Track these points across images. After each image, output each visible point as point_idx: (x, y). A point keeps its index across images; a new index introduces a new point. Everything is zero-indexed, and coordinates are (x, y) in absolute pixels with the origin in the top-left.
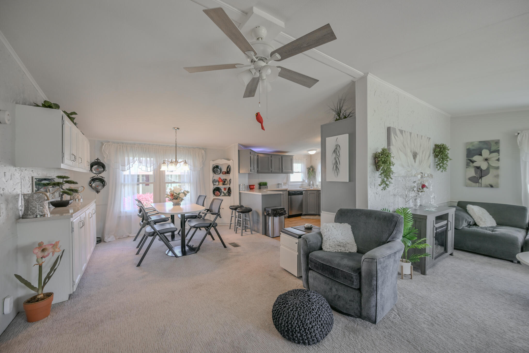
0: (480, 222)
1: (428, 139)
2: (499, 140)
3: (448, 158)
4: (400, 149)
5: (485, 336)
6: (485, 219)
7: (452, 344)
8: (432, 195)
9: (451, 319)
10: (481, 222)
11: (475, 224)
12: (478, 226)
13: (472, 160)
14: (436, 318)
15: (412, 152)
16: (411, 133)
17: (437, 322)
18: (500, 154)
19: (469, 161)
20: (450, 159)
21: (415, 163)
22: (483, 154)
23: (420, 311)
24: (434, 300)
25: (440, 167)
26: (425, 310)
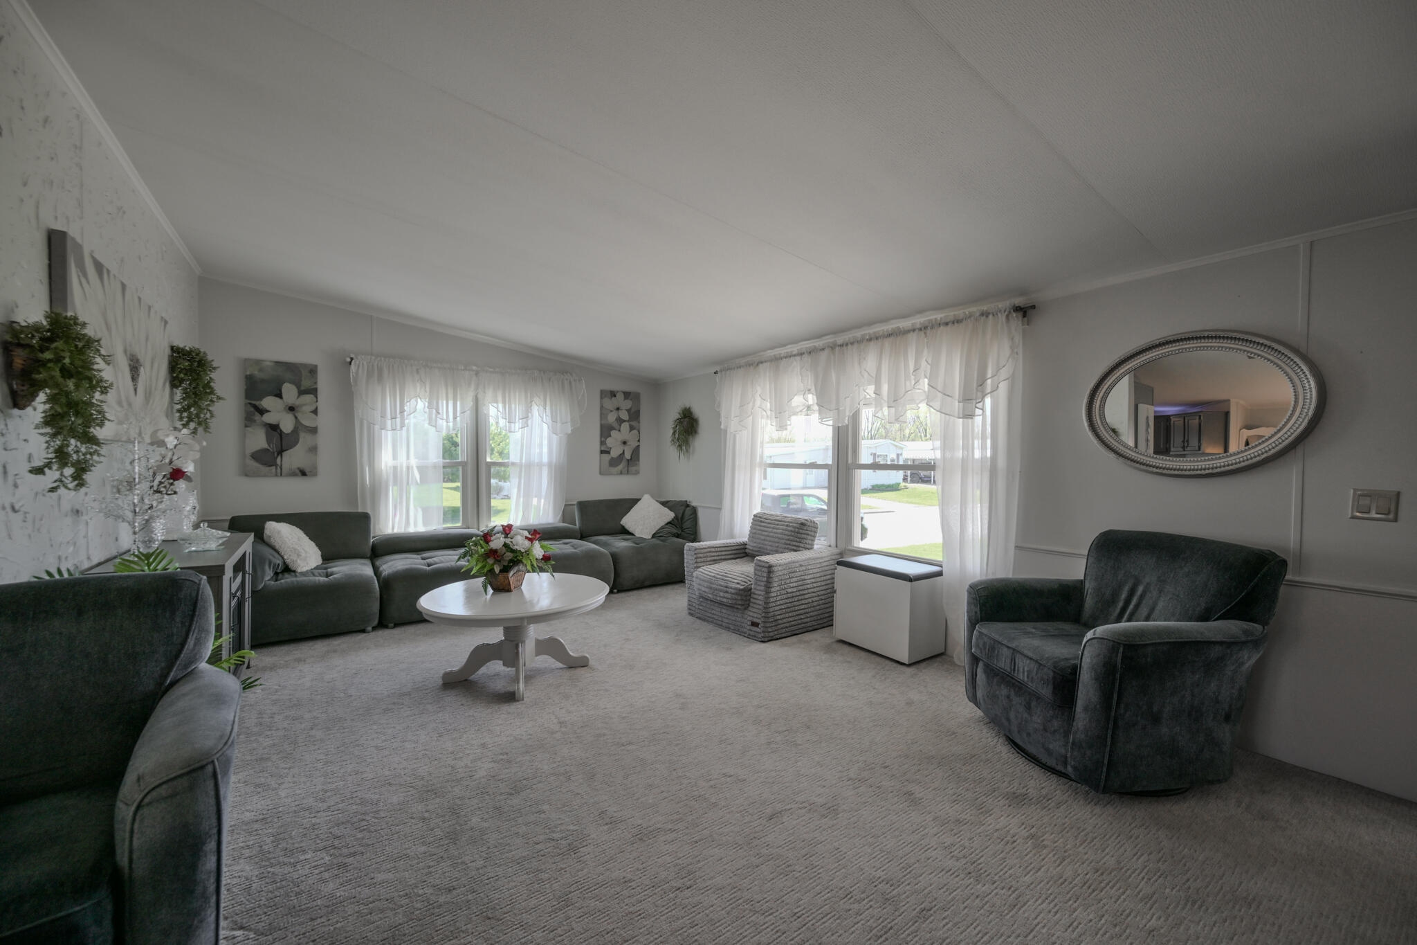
0: (296, 561)
1: (163, 322)
2: (316, 366)
3: (212, 392)
5: (438, 800)
6: (306, 552)
7: (410, 871)
8: (187, 504)
9: (368, 818)
10: (298, 561)
11: (287, 569)
12: (294, 571)
13: (261, 407)
14: (337, 842)
15: (128, 355)
16: (123, 285)
17: (345, 851)
18: (319, 400)
19: (252, 409)
20: (219, 398)
21: (136, 394)
22: (284, 396)
23: (286, 860)
24: (297, 803)
25: (190, 420)
26: (296, 845)
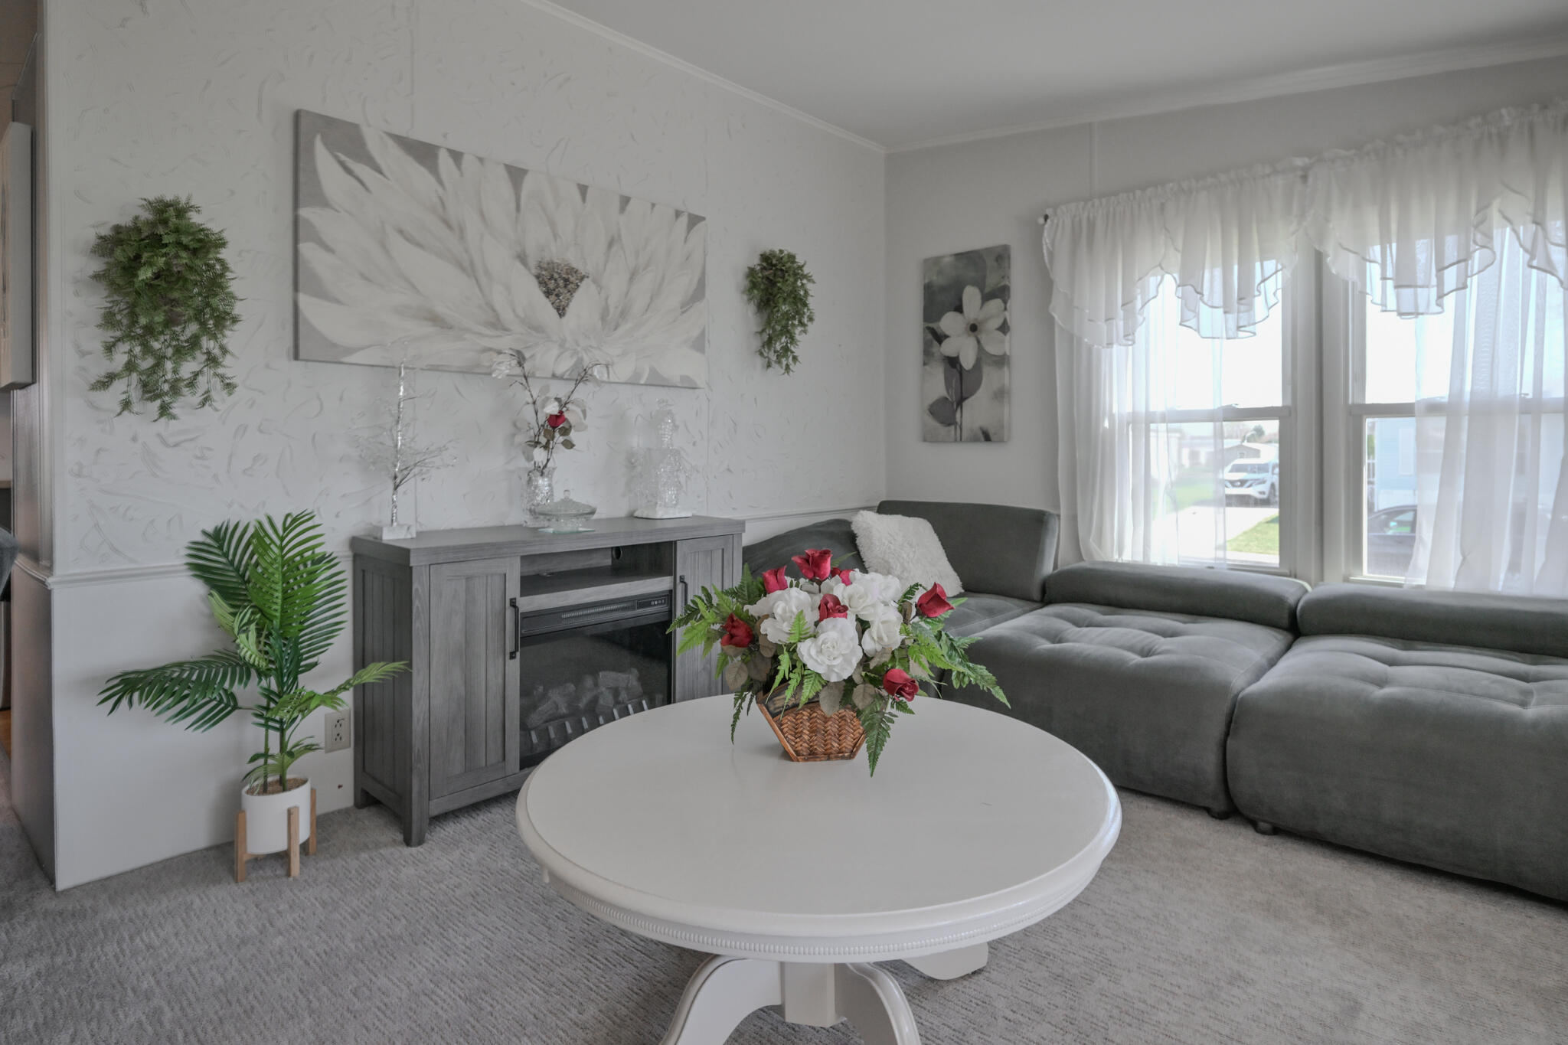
1: (684, 220)
2: (1007, 249)
4: (401, 232)
13: (939, 332)
15: (532, 263)
16: (516, 175)
18: (1010, 307)
19: (930, 337)
21: (562, 315)
22: (965, 307)
25: (777, 355)
